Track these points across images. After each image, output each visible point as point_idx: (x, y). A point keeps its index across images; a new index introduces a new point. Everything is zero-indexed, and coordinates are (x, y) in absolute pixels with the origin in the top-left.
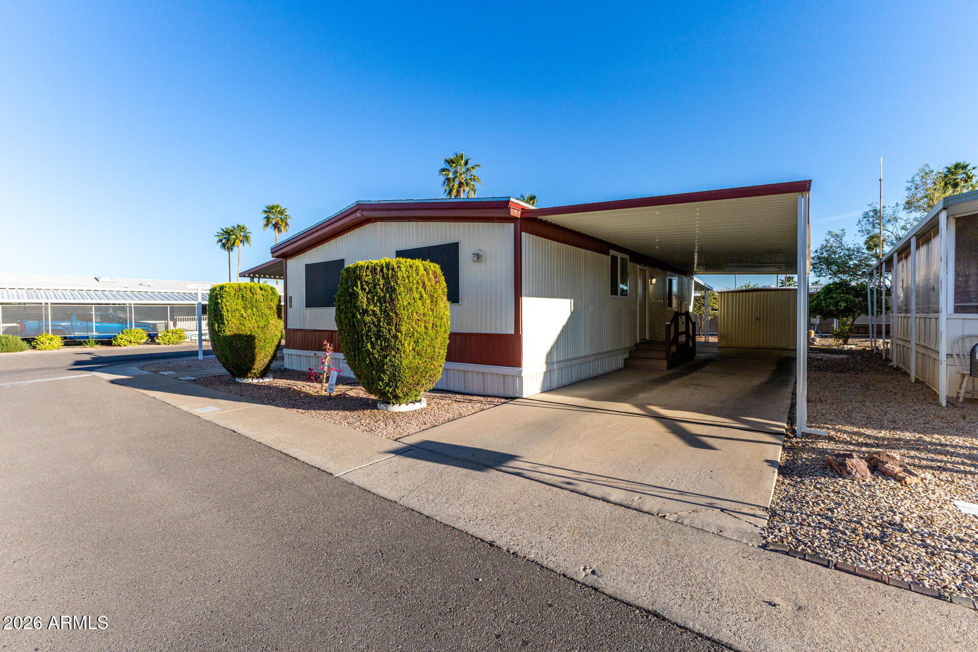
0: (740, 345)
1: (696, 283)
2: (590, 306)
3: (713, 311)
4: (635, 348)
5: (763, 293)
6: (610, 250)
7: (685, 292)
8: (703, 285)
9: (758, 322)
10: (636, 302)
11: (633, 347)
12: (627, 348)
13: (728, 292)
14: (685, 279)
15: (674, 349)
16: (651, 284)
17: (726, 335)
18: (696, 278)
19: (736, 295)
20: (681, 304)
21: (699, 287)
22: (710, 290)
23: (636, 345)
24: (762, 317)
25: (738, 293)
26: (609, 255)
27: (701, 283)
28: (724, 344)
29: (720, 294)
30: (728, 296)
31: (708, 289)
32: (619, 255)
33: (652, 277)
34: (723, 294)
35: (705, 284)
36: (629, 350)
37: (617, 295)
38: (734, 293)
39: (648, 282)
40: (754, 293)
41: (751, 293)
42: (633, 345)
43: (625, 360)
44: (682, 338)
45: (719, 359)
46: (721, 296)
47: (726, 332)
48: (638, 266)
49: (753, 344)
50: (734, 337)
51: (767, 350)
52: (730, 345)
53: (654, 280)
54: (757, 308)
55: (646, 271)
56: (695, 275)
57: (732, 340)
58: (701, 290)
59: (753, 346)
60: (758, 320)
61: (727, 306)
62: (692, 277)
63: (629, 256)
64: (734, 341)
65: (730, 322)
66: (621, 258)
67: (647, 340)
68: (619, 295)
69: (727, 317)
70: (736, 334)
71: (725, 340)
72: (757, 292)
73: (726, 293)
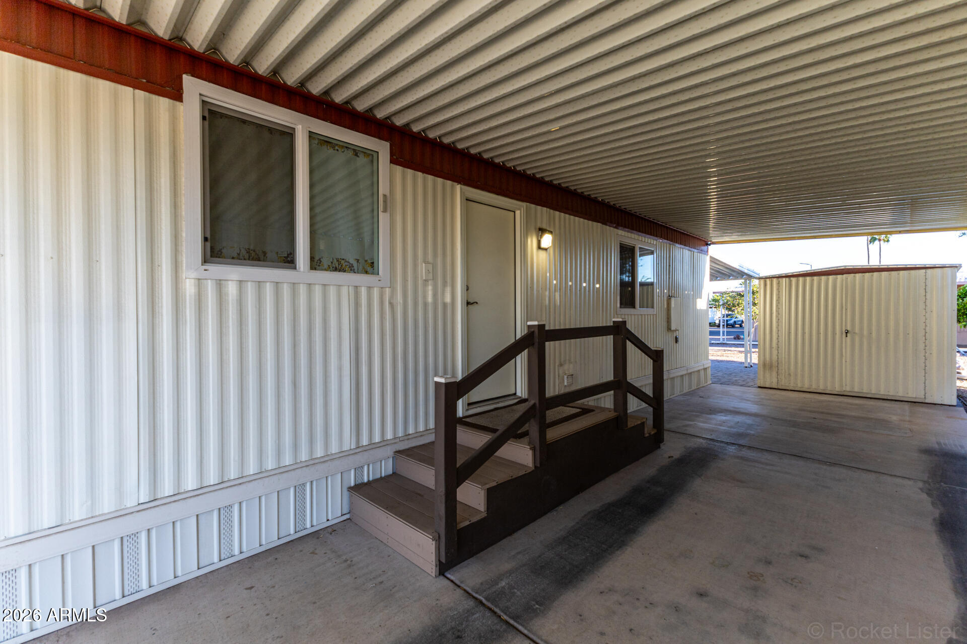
0: (806, 386)
1: (713, 261)
5: (859, 276)
6: (184, 76)
7: (682, 278)
9: (848, 339)
13: (780, 277)
14: (682, 254)
17: (775, 364)
19: (798, 282)
20: (669, 299)
21: (722, 272)
22: (753, 277)
24: (857, 331)
25: (801, 279)
26: (179, 98)
28: (770, 380)
29: (762, 281)
30: (779, 284)
32: (303, 125)
33: (542, 231)
34: (768, 281)
37: (289, 266)
38: (794, 280)
39: (527, 242)
40: (839, 277)
41: (831, 278)
43: (353, 490)
45: (732, 449)
46: (765, 285)
47: (775, 357)
48: (458, 187)
49: (837, 386)
50: (792, 368)
51: (872, 402)
52: (784, 383)
53: (547, 240)
54: (846, 309)
55: (515, 212)
56: (710, 245)
57: (790, 375)
58: (736, 278)
59: (837, 389)
60: (848, 334)
61: (777, 306)
62: (705, 248)
63: (387, 145)
64: (792, 378)
65: (784, 338)
66: (310, 136)
67: (521, 397)
68: (302, 269)
69: (777, 327)
70: (796, 362)
71: (774, 374)
72: (844, 275)
73: (775, 280)
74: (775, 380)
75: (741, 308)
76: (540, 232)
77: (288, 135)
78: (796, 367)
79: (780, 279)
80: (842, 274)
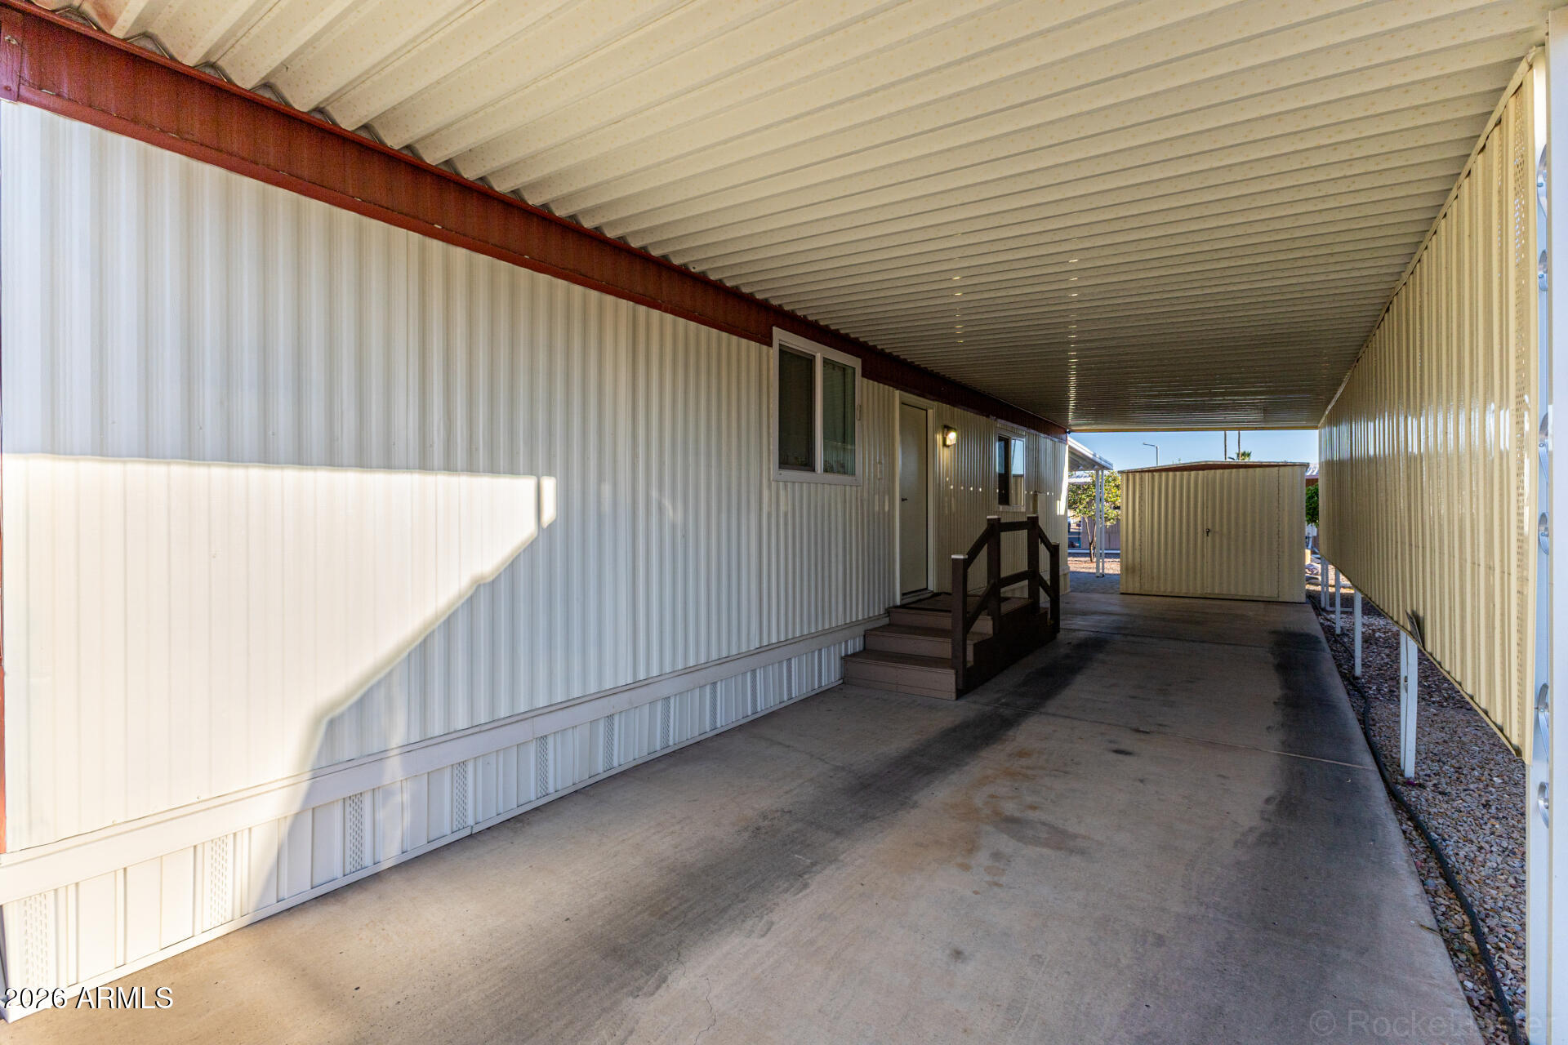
0: (1169, 590)
1: (1073, 452)
2: (667, 503)
3: (1115, 512)
4: (886, 621)
5: (1219, 472)
6: (775, 329)
7: (1046, 471)
8: (1091, 456)
9: (1209, 538)
10: (891, 492)
11: (878, 617)
12: (857, 623)
13: (1142, 471)
14: (1046, 442)
15: (985, 626)
16: (945, 445)
17: (1137, 567)
18: (1072, 441)
19: (1160, 477)
20: (1035, 495)
21: (1079, 462)
22: (1108, 469)
23: (889, 612)
24: (1217, 528)
25: (1164, 474)
26: (770, 345)
27: (1087, 451)
28: (1133, 585)
29: (1124, 475)
30: (1141, 479)
31: (1103, 468)
32: (820, 353)
33: (947, 428)
34: (1131, 476)
35: (1094, 455)
36: (860, 630)
37: (813, 470)
38: (1156, 474)
39: (935, 440)
40: (1201, 472)
41: (1193, 473)
42: (878, 610)
43: (846, 659)
44: (1019, 591)
45: (1118, 637)
46: (1128, 480)
47: (1137, 560)
48: (897, 393)
49: (1198, 589)
50: (1155, 570)
51: (1232, 603)
52: (1147, 588)
53: (952, 437)
54: (1207, 507)
55: (927, 411)
56: (1069, 433)
57: (1153, 578)
58: (1086, 468)
59: (1199, 592)
60: (1210, 534)
61: (1140, 503)
62: (1064, 436)
63: (860, 360)
64: (1155, 581)
65: (1146, 539)
66: (824, 362)
67: (932, 592)
68: (819, 472)
69: (1140, 527)
70: (1159, 565)
71: (1137, 579)
72: (1206, 471)
73: (1137, 475)
74: (1137, 584)
75: (1083, 505)
76: (946, 430)
77: (810, 361)
78: (1159, 571)
79: (1143, 474)
80: (1203, 470)
